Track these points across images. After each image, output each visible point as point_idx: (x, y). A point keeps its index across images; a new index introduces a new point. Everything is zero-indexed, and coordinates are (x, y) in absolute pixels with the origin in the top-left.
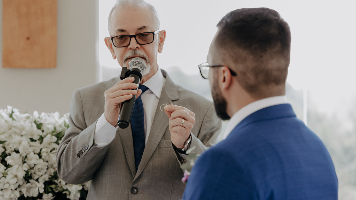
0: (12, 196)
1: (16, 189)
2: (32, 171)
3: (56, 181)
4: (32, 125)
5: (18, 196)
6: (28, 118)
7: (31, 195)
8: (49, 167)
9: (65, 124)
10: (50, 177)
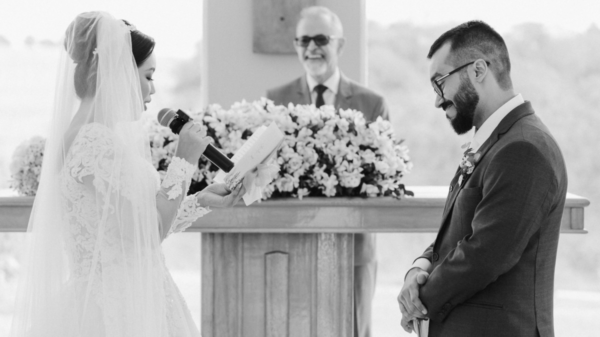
0: (267, 190)
1: (270, 184)
2: (287, 165)
3: (311, 176)
4: (287, 118)
5: (273, 190)
6: (283, 110)
7: (286, 190)
8: (305, 161)
9: (321, 117)
10: (306, 171)
